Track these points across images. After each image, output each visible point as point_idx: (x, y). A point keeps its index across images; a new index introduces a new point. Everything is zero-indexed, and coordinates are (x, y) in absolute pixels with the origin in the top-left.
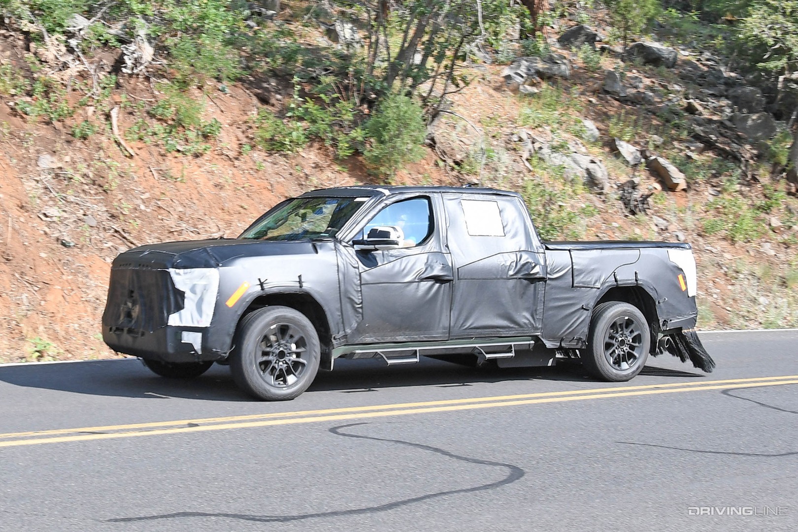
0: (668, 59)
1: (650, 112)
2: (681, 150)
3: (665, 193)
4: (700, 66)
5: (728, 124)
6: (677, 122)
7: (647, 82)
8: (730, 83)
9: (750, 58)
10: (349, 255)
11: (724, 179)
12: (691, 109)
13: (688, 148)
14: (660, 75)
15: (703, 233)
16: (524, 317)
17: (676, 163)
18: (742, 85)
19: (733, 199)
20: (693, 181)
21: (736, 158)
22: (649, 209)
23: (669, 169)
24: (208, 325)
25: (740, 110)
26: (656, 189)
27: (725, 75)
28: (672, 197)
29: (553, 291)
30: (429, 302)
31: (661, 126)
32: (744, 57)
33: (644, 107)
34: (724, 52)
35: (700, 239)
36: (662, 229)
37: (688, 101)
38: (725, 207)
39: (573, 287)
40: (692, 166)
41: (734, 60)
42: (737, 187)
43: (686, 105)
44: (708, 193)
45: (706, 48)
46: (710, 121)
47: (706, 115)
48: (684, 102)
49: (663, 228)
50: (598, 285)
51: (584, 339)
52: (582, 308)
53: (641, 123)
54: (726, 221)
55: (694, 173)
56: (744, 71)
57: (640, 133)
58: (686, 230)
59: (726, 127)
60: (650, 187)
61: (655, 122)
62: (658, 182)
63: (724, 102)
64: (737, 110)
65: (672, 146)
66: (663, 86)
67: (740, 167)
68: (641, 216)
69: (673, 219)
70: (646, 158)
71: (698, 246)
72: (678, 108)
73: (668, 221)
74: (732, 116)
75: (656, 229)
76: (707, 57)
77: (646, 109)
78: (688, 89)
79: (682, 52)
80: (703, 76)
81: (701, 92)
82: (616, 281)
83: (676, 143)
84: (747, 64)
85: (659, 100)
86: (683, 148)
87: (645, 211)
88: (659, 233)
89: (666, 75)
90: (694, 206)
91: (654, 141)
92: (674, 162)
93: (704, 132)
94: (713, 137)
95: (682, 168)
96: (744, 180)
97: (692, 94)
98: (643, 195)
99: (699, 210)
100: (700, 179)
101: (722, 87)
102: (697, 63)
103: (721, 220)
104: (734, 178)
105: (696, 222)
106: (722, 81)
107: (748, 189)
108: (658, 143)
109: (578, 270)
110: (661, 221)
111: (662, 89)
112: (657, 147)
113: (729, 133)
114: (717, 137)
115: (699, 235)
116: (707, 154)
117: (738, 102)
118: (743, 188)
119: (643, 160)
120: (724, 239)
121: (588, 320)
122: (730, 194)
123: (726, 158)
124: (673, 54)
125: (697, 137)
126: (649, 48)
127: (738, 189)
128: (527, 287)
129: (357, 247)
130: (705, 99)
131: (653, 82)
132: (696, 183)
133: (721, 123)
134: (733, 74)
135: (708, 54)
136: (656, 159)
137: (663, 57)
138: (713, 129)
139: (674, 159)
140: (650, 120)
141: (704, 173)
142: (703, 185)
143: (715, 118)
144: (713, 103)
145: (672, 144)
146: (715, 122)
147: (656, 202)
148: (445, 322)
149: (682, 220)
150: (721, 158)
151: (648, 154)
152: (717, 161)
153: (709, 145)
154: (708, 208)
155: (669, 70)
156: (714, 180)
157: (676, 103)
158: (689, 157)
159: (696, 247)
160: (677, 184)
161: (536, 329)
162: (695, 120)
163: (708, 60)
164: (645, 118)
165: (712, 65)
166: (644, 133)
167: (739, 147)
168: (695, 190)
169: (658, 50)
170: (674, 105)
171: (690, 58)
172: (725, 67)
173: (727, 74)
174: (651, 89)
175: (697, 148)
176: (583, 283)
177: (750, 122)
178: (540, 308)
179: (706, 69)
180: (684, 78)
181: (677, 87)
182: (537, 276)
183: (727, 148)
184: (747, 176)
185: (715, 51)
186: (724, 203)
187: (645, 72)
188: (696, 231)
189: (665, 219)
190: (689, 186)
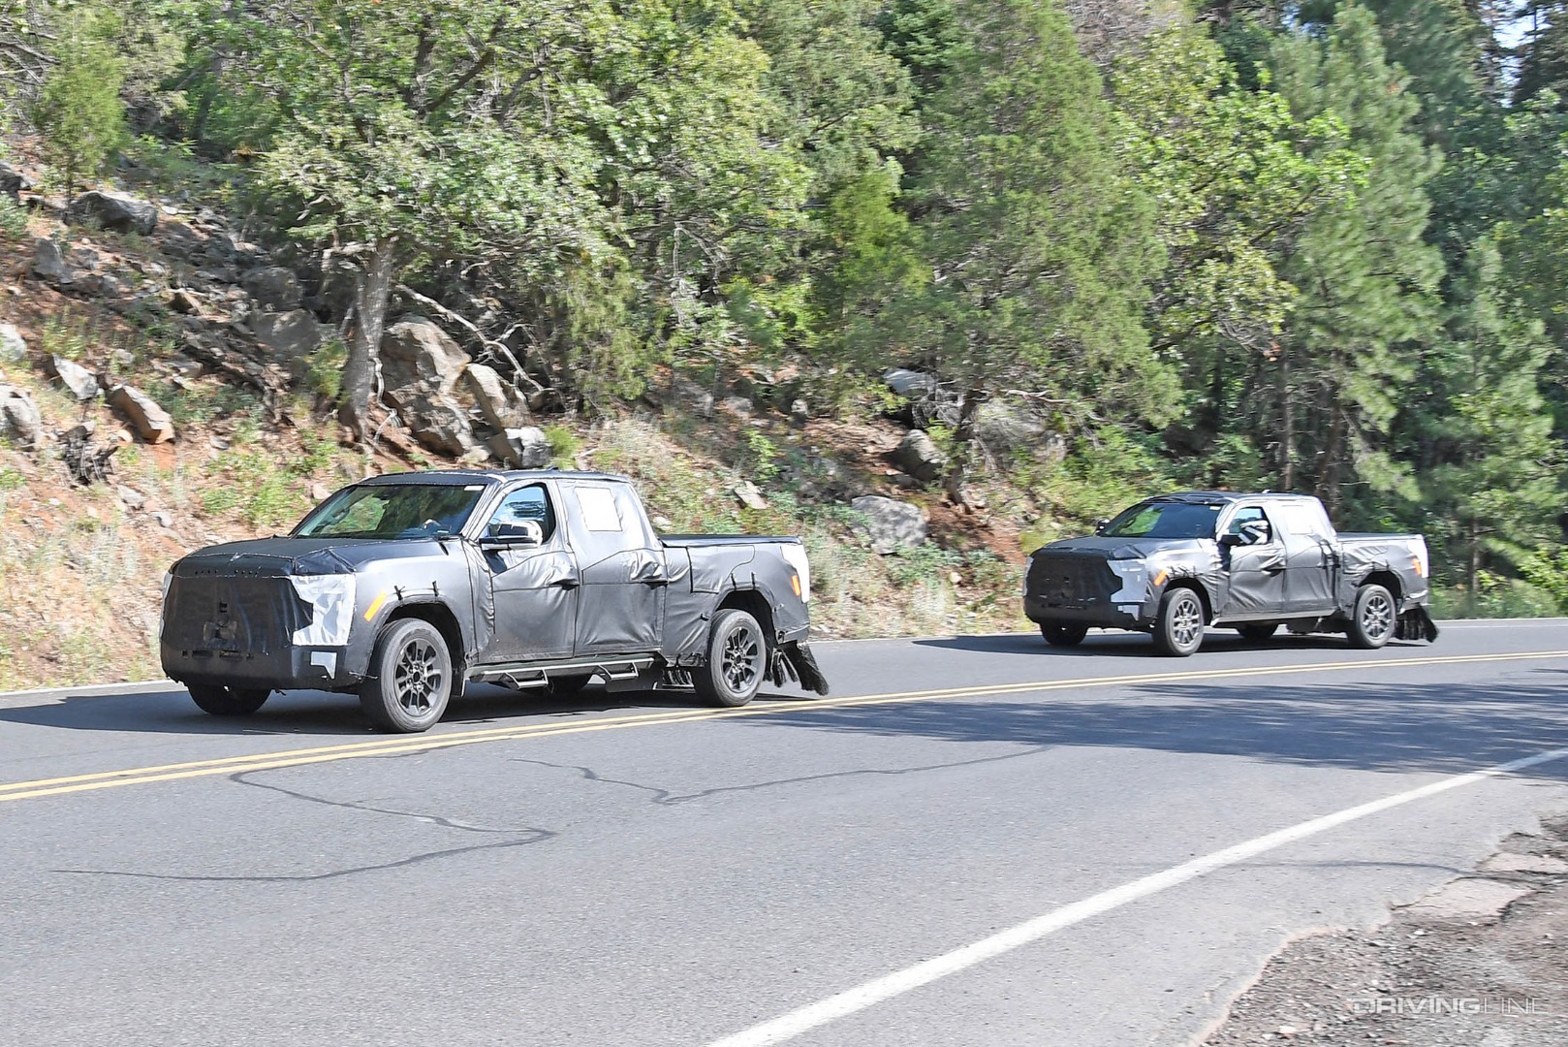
0: (142, 220)
1: (111, 309)
2: (165, 375)
3: (138, 446)
4: (196, 231)
5: (242, 328)
6: (157, 326)
7: (107, 258)
8: (244, 262)
9: (277, 219)
10: (475, 559)
11: (235, 421)
12: (180, 305)
13: (177, 370)
14: (128, 246)
15: (203, 513)
16: (644, 629)
17: (156, 395)
18: (265, 264)
19: (251, 455)
20: (186, 426)
21: (255, 387)
22: (111, 473)
23: (144, 406)
24: (345, 644)
25: (261, 306)
26: (123, 440)
27: (237, 247)
28: (151, 453)
29: (673, 597)
30: (556, 612)
31: (130, 333)
32: (267, 217)
33: (101, 302)
34: (235, 209)
35: (198, 522)
36: (134, 508)
37: (176, 291)
38: (238, 469)
39: (692, 591)
40: (183, 399)
41: (251, 223)
42: (258, 435)
43: (171, 298)
44: (210, 445)
45: (204, 202)
46: (212, 325)
47: (206, 314)
48: (169, 293)
49: (136, 506)
50: (717, 589)
51: (702, 654)
52: (701, 618)
53: (95, 329)
54: (240, 492)
55: (186, 412)
56: (268, 241)
57: (96, 346)
58: (175, 507)
59: (238, 335)
60: (113, 437)
61: (120, 327)
62: (126, 429)
63: (235, 293)
64: (256, 306)
65: (149, 368)
66: (133, 266)
67: (261, 400)
68: (98, 486)
69: (152, 490)
70: (106, 387)
71: (194, 534)
72: (159, 303)
73: (143, 494)
74: (247, 316)
75: (124, 507)
76: (207, 217)
77: (105, 305)
78: (174, 270)
79: (166, 209)
80: (200, 249)
81: (197, 276)
82: (734, 584)
83: (155, 363)
84: (273, 229)
85: (127, 290)
86: (167, 370)
87: (105, 477)
88: (128, 514)
89: (139, 247)
90: (187, 467)
91: (120, 359)
92: (153, 393)
93: (203, 344)
94: (218, 351)
95: (166, 404)
96: (269, 421)
97: (183, 279)
98: (100, 451)
99: (196, 475)
100: (196, 421)
101: (233, 268)
102: (191, 227)
103: (232, 490)
104: (253, 420)
105: (192, 495)
106: (232, 257)
107: (276, 437)
108: (125, 362)
109: (697, 571)
110: (131, 494)
111: (132, 270)
112: (123, 369)
113: (244, 345)
114: (224, 351)
115: (196, 516)
116: (208, 381)
117: (258, 292)
118: (268, 437)
119: (100, 391)
120: (237, 522)
121: (707, 634)
122: (246, 447)
123: (239, 386)
124: (150, 211)
125: (191, 352)
126: (111, 201)
127: (259, 438)
128: (648, 592)
129: (485, 547)
130: (204, 287)
131: (118, 260)
132: (190, 428)
133: (230, 327)
134: (250, 246)
135: (210, 212)
136: (122, 389)
137: (134, 218)
138: (217, 337)
139: (153, 389)
140: (112, 323)
141: (204, 412)
142: (201, 433)
143: (221, 319)
144: (216, 293)
145: (150, 364)
146: (220, 326)
147: (123, 463)
148: (570, 636)
149: (167, 492)
150: (230, 386)
151: (109, 381)
152: (224, 391)
153: (211, 366)
154: (211, 471)
155: (143, 238)
156: (220, 424)
157: (156, 294)
158: (178, 386)
159: (191, 537)
160: (159, 431)
161: (656, 643)
162: (187, 323)
163: (208, 222)
164: (104, 320)
165: (215, 231)
166: (101, 346)
167: (260, 367)
168: (189, 441)
169: (127, 205)
170: (152, 299)
171: (178, 218)
172: (236, 234)
173: (240, 244)
174: (115, 272)
175: (191, 369)
176: (702, 586)
177: (277, 326)
178: (660, 617)
179: (205, 237)
180: (169, 253)
181: (157, 268)
182: (660, 579)
183: (241, 370)
184: (274, 416)
185: (221, 208)
186: (236, 463)
187: (104, 243)
188: (191, 510)
189: (138, 491)
190: (178, 434)
